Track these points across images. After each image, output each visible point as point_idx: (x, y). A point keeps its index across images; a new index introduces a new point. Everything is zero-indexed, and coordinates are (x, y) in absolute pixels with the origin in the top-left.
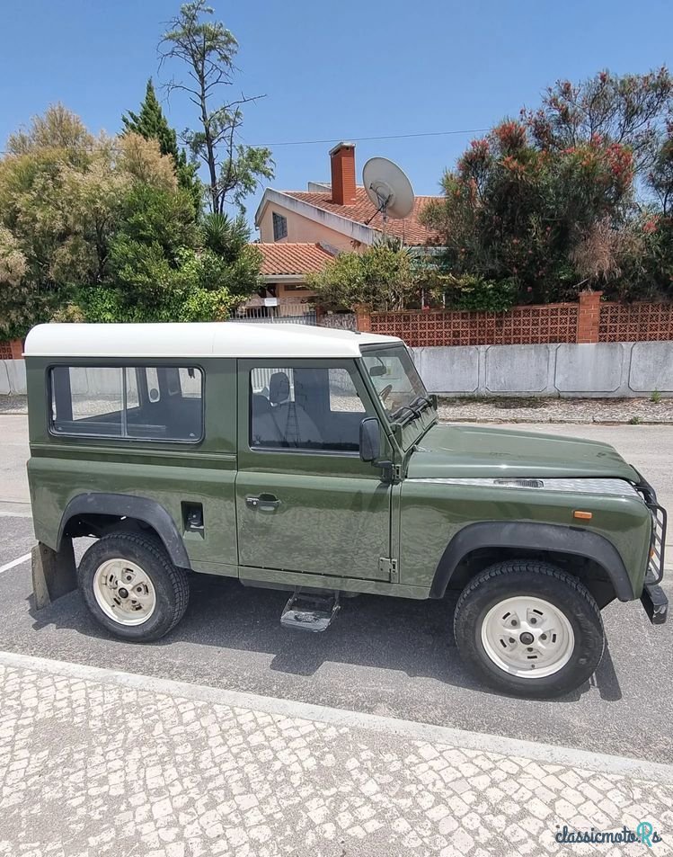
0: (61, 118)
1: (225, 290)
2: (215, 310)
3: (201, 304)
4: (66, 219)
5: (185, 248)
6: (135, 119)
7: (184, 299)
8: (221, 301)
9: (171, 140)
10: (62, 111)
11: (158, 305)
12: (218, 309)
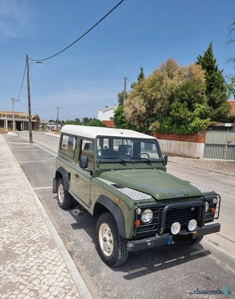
0: (170, 62)
1: (209, 119)
2: (202, 127)
3: (196, 124)
4: (162, 95)
5: (198, 103)
6: (201, 57)
7: (191, 122)
8: (205, 123)
9: (212, 63)
10: (171, 59)
11: (182, 123)
12: (203, 126)
